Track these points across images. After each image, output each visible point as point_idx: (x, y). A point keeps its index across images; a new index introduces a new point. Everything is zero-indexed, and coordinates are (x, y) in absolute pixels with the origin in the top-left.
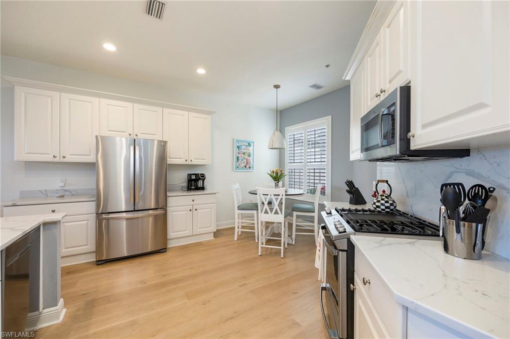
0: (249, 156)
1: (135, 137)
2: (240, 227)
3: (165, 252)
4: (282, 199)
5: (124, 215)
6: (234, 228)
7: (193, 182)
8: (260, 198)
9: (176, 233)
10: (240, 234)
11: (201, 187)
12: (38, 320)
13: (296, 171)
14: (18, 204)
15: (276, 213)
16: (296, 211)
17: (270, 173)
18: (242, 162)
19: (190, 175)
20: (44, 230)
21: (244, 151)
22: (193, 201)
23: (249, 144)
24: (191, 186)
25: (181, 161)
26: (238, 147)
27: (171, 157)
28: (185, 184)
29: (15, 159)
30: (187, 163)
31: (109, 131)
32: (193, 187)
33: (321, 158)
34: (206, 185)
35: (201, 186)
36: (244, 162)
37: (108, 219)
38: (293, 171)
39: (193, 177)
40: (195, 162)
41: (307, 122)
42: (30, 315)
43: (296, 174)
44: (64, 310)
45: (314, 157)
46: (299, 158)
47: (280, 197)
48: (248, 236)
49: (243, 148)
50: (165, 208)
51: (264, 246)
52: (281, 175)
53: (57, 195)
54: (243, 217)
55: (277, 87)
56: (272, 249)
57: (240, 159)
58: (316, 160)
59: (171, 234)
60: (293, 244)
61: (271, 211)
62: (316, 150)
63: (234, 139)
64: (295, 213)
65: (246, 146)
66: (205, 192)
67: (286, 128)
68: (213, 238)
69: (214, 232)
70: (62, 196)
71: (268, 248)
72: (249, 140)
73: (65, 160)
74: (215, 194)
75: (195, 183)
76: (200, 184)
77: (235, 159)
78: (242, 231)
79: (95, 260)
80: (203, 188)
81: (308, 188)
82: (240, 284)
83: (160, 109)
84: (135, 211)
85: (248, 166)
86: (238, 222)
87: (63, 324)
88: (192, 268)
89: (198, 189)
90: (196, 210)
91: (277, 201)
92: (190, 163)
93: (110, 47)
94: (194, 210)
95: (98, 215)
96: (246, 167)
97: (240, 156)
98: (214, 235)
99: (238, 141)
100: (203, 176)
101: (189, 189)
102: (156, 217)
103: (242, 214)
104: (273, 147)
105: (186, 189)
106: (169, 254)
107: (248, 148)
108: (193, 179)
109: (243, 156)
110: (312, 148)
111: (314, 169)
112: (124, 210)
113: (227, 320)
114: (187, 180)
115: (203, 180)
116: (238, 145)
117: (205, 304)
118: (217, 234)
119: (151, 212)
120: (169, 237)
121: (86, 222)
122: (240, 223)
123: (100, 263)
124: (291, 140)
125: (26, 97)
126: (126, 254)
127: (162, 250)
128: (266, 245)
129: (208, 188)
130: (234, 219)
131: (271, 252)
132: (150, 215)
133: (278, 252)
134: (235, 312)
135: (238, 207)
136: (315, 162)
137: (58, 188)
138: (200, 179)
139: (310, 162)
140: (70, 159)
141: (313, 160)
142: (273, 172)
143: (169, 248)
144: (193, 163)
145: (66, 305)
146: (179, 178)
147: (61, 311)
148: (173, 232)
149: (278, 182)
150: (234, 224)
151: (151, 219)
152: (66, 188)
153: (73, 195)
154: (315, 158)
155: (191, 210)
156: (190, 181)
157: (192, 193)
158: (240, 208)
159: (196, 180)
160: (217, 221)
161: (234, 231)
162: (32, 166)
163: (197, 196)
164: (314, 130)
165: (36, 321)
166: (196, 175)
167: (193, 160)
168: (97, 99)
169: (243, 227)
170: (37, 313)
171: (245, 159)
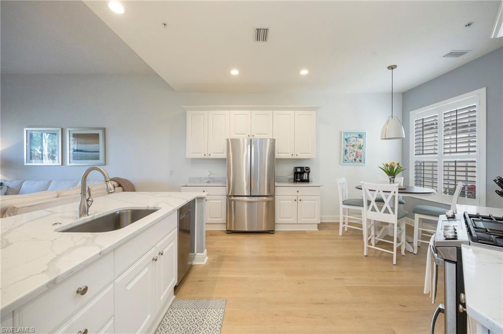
0: (360, 148)
1: (252, 137)
2: (346, 223)
3: (273, 233)
4: (394, 197)
5: (246, 198)
6: (338, 224)
7: (299, 175)
8: (366, 194)
9: (283, 219)
10: (346, 230)
11: (306, 180)
12: (194, 259)
13: (425, 164)
14: (187, 185)
15: (386, 211)
16: (419, 213)
17: (382, 166)
18: (351, 155)
19: (296, 168)
20: (197, 202)
21: (353, 143)
22: (298, 192)
23: (359, 135)
24: (297, 178)
25: (288, 156)
26: (346, 140)
27: (279, 152)
28: (292, 176)
29: (187, 157)
30: (293, 157)
31: (236, 134)
32: (299, 180)
33: (469, 146)
34: (312, 178)
35: (306, 178)
36: (353, 155)
37: (235, 201)
38: (422, 165)
39: (299, 170)
40: (300, 156)
41: (443, 102)
42: (190, 254)
43: (425, 168)
44: (207, 258)
45: (455, 146)
46: (433, 148)
47: (391, 195)
48: (355, 233)
49: (352, 140)
50: (273, 196)
51: (373, 247)
52: (397, 168)
53: (206, 181)
54: (350, 213)
55: (392, 68)
56: (383, 252)
57: (348, 151)
58: (458, 150)
59: (278, 220)
60: (415, 252)
61: (380, 210)
62: (458, 136)
63: (341, 132)
64: (417, 216)
65: (356, 138)
66: (310, 184)
67: (411, 113)
68: (317, 230)
69: (318, 224)
70: (209, 182)
71: (377, 250)
72: (360, 131)
73: (211, 157)
74: (319, 186)
75: (301, 175)
76: (305, 176)
77: (343, 152)
78: (348, 228)
79: (225, 229)
80: (308, 181)
81: (446, 186)
82: (337, 277)
83: (270, 112)
84: (251, 196)
85: (359, 159)
86: (342, 217)
87: (205, 266)
88: (293, 252)
89: (303, 181)
90: (300, 200)
91: (387, 198)
92: (295, 157)
93: (235, 72)
94: (299, 200)
95: (228, 196)
96: (355, 160)
97: (348, 148)
98: (318, 227)
99: (346, 133)
100: (308, 169)
101: (295, 181)
102: (268, 202)
103: (348, 209)
104: (386, 137)
105: (293, 181)
106: (275, 236)
107: (358, 139)
108: (299, 172)
109: (352, 148)
110: (452, 134)
111: (455, 162)
112: (246, 195)
113: (317, 303)
114: (293, 174)
115: (308, 173)
116: (346, 137)
117: (299, 284)
118: (321, 226)
119: (265, 198)
120: (276, 222)
121: (220, 201)
122: (347, 219)
123: (230, 232)
124: (419, 126)
125: (191, 117)
126: (246, 229)
127: (270, 232)
128: (375, 246)
129: (313, 181)
130: (339, 214)
131: (380, 256)
132: (264, 201)
133: (390, 258)
134: (326, 300)
135: (343, 202)
136: (456, 152)
137: (207, 176)
138: (305, 172)
139: (450, 153)
140: (213, 156)
141: (455, 150)
142: (387, 165)
143: (277, 231)
144: (298, 157)
145: (208, 254)
146: (287, 171)
147: (205, 257)
148: (280, 218)
149: (394, 178)
150: (339, 219)
151: (264, 203)
152: (211, 176)
153: (215, 181)
154: (456, 148)
155: (295, 200)
156: (296, 173)
157: (298, 184)
158: (345, 203)
159: (302, 173)
160: (321, 214)
161: (339, 227)
162: (195, 161)
163: (302, 188)
164: (455, 110)
165: (193, 259)
166: (301, 168)
167: (298, 154)
168: (228, 111)
169: (349, 224)
170: (193, 254)
171: (354, 151)
